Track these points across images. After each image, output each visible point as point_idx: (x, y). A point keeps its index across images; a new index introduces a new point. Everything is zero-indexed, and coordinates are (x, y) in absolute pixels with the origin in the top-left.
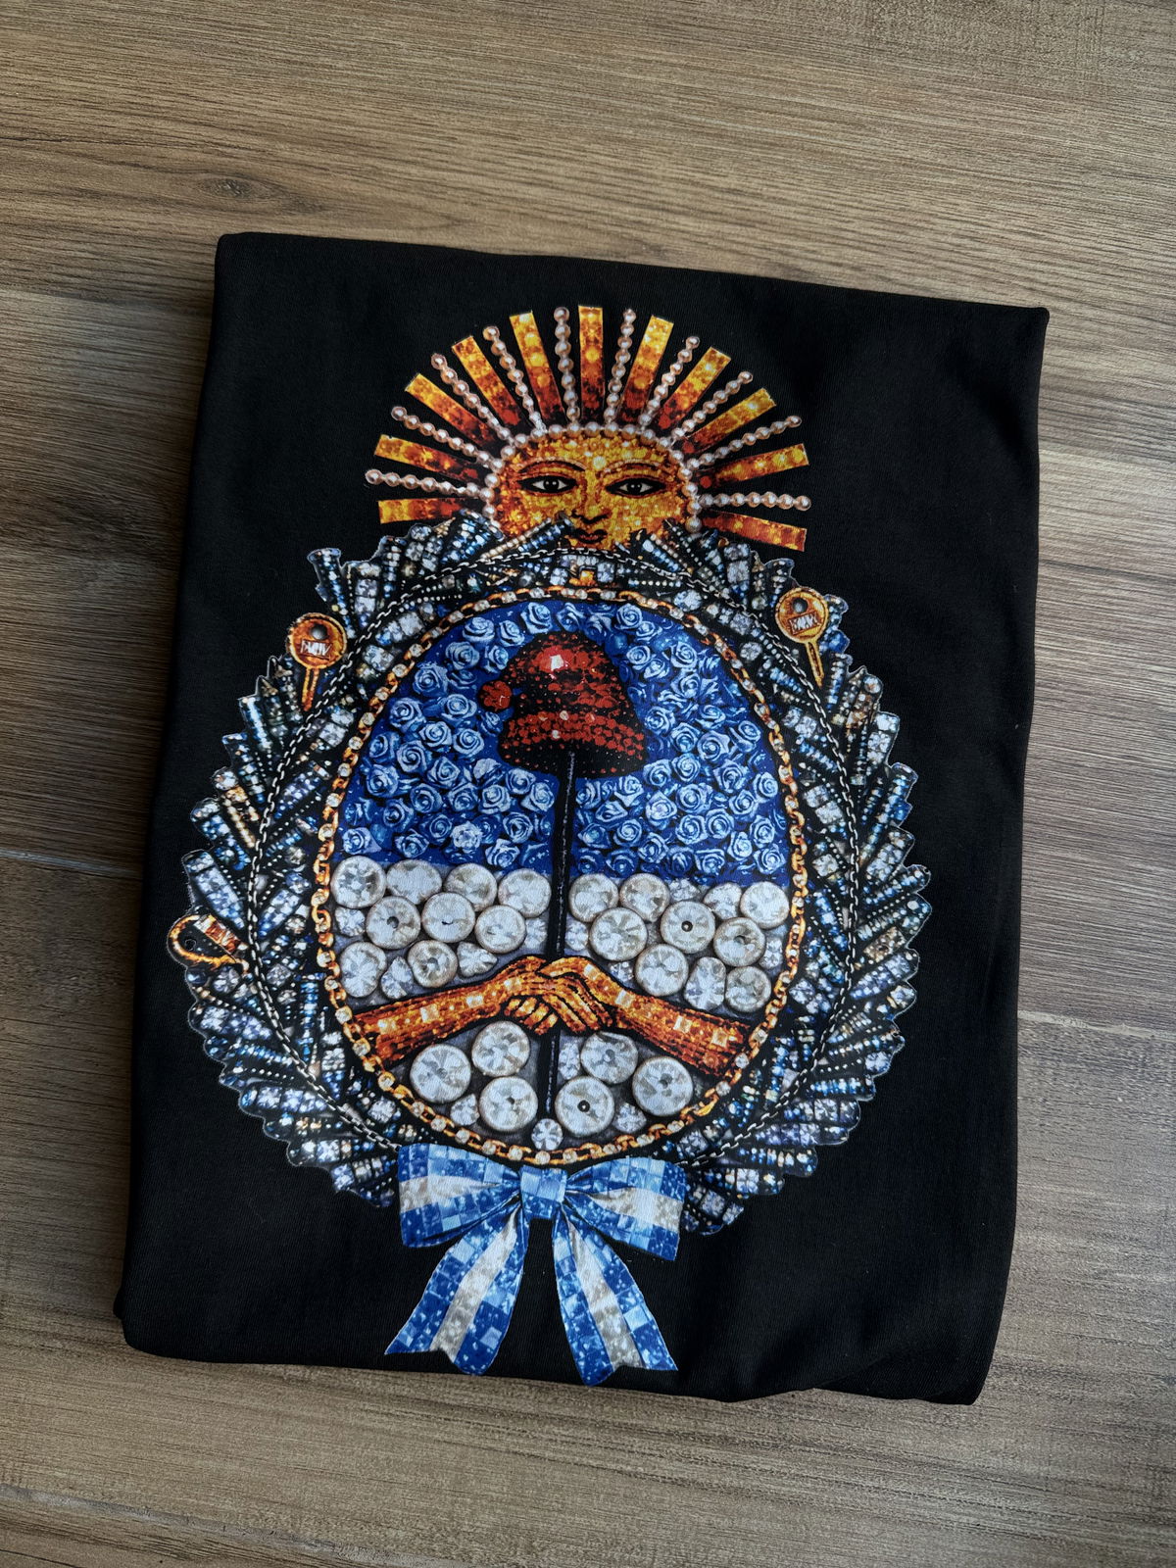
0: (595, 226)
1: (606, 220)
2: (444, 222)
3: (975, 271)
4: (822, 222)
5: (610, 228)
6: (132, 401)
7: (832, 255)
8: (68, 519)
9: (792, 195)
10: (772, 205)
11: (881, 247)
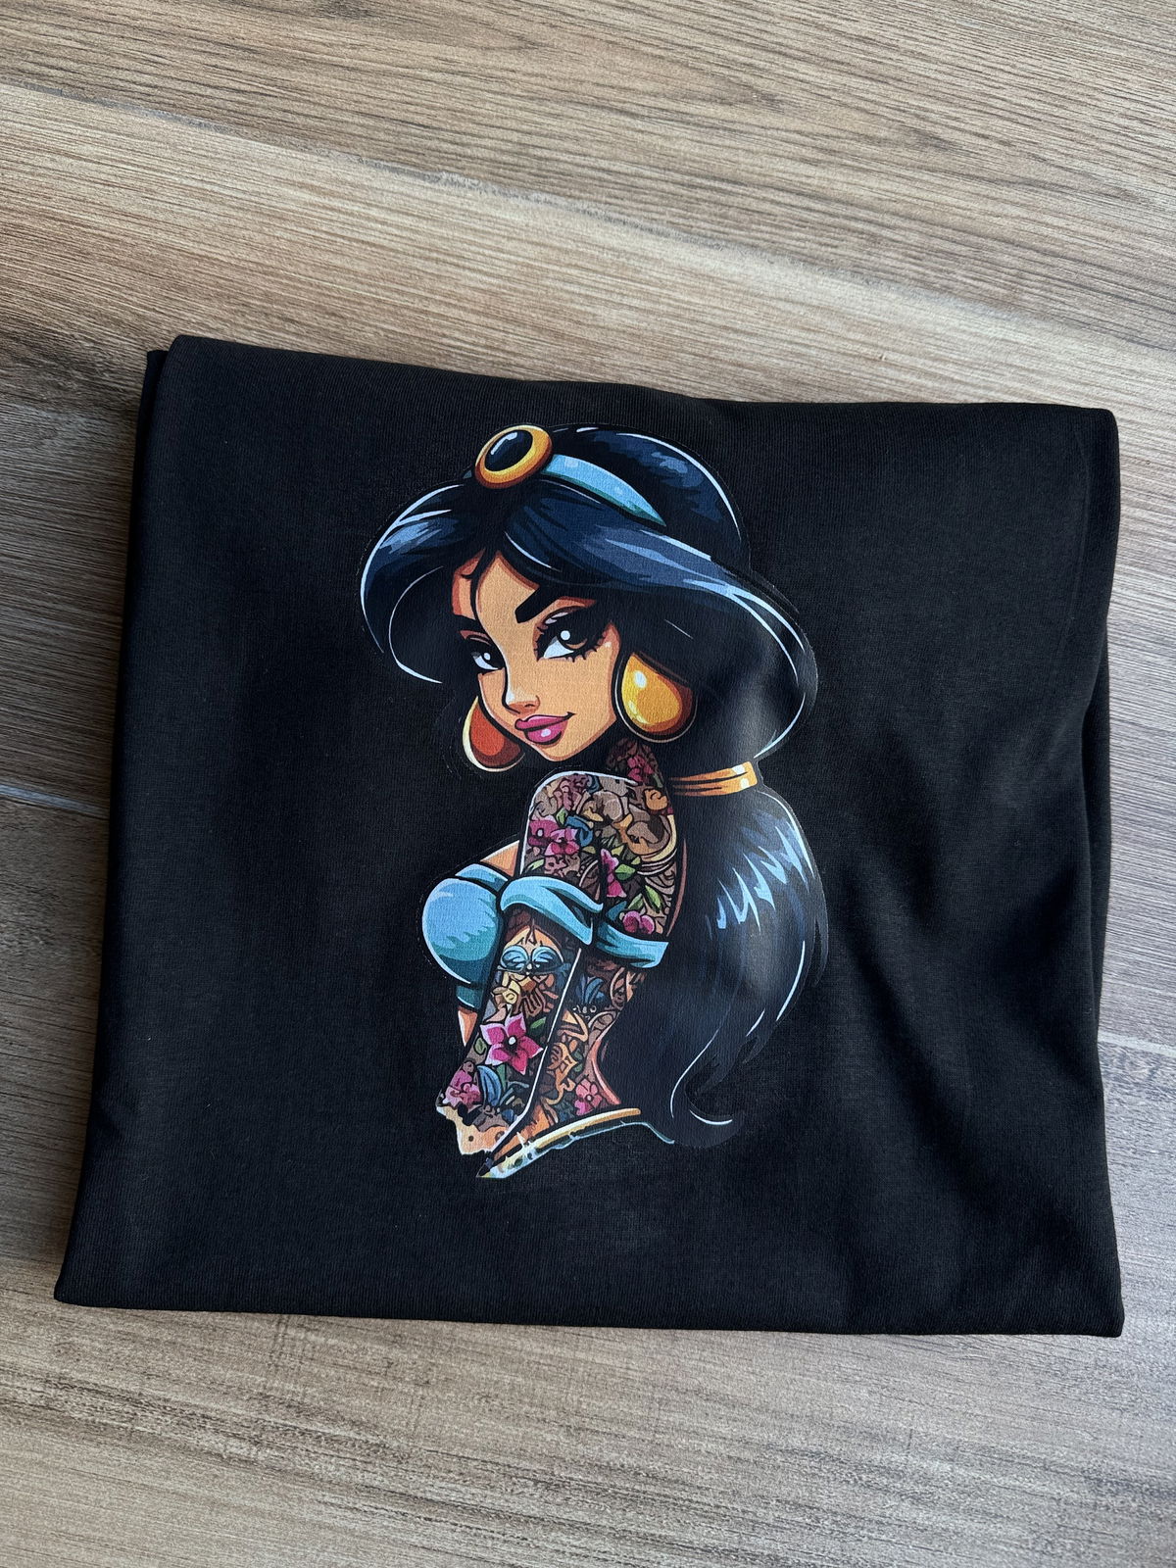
0: (697, 65)
1: (711, 59)
2: (516, 43)
3: (1144, 159)
4: (968, 86)
5: (716, 69)
6: (117, 224)
7: (977, 124)
8: (24, 360)
9: (934, 51)
10: (909, 60)
11: (1034, 120)
